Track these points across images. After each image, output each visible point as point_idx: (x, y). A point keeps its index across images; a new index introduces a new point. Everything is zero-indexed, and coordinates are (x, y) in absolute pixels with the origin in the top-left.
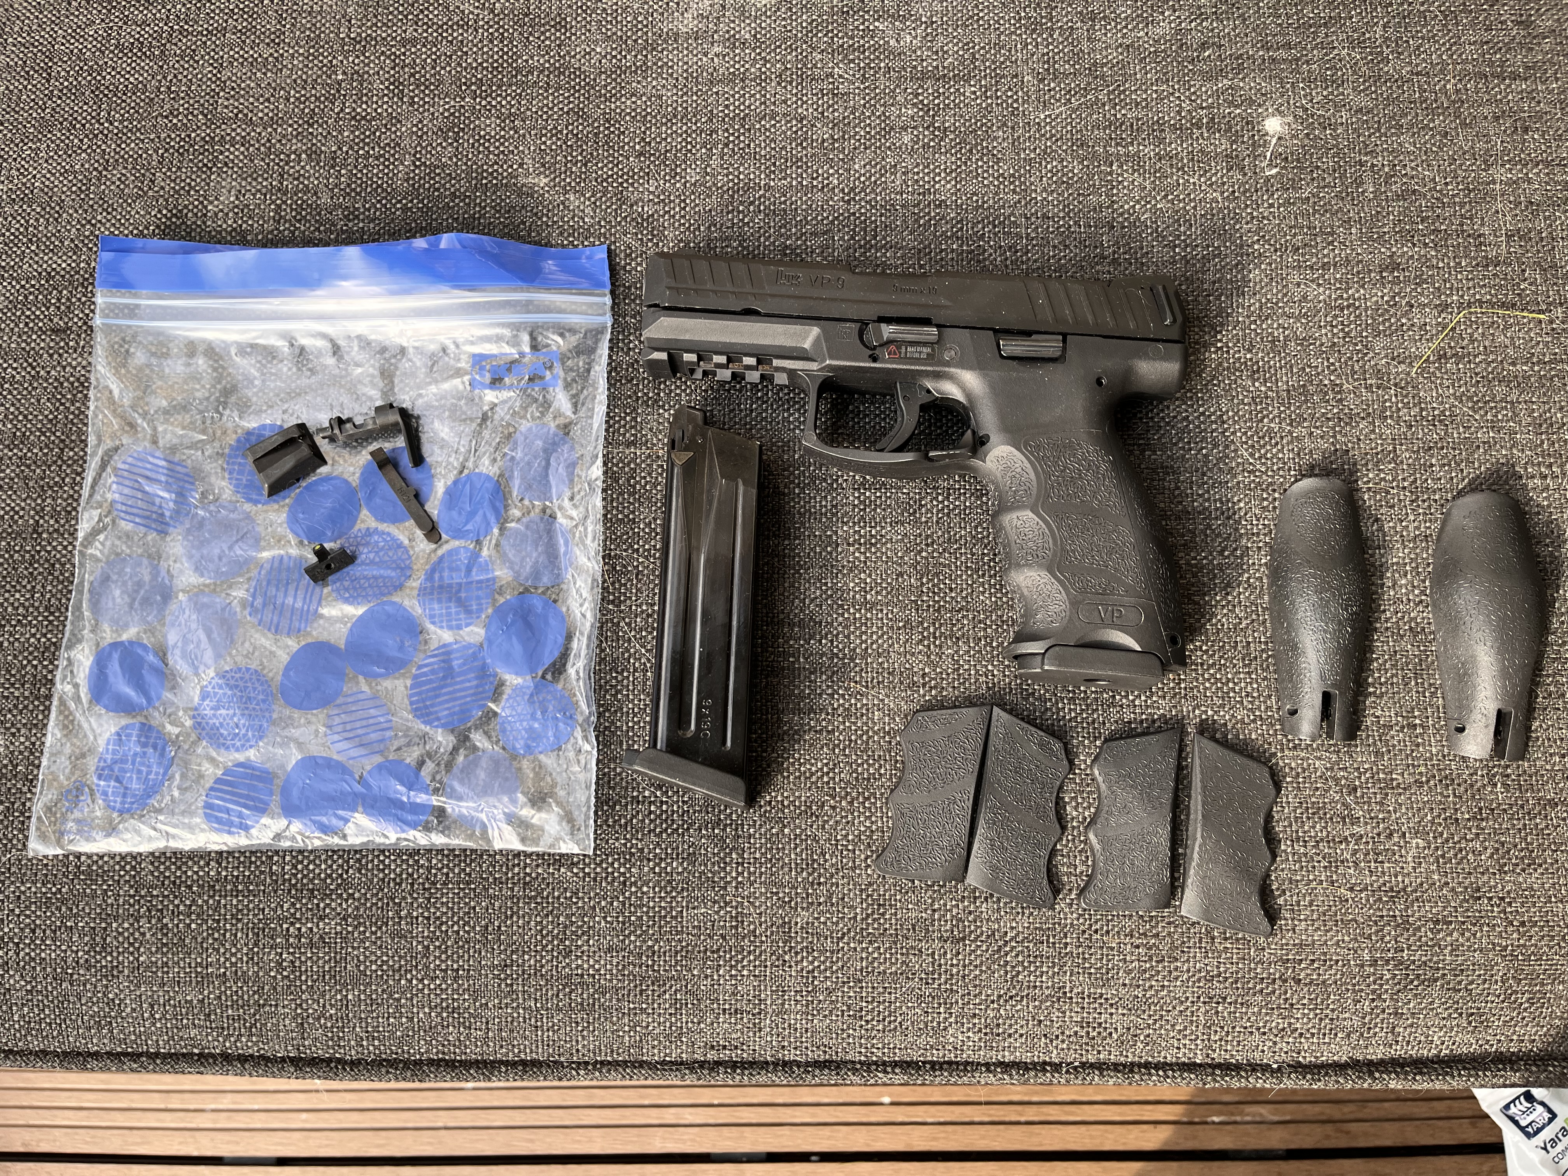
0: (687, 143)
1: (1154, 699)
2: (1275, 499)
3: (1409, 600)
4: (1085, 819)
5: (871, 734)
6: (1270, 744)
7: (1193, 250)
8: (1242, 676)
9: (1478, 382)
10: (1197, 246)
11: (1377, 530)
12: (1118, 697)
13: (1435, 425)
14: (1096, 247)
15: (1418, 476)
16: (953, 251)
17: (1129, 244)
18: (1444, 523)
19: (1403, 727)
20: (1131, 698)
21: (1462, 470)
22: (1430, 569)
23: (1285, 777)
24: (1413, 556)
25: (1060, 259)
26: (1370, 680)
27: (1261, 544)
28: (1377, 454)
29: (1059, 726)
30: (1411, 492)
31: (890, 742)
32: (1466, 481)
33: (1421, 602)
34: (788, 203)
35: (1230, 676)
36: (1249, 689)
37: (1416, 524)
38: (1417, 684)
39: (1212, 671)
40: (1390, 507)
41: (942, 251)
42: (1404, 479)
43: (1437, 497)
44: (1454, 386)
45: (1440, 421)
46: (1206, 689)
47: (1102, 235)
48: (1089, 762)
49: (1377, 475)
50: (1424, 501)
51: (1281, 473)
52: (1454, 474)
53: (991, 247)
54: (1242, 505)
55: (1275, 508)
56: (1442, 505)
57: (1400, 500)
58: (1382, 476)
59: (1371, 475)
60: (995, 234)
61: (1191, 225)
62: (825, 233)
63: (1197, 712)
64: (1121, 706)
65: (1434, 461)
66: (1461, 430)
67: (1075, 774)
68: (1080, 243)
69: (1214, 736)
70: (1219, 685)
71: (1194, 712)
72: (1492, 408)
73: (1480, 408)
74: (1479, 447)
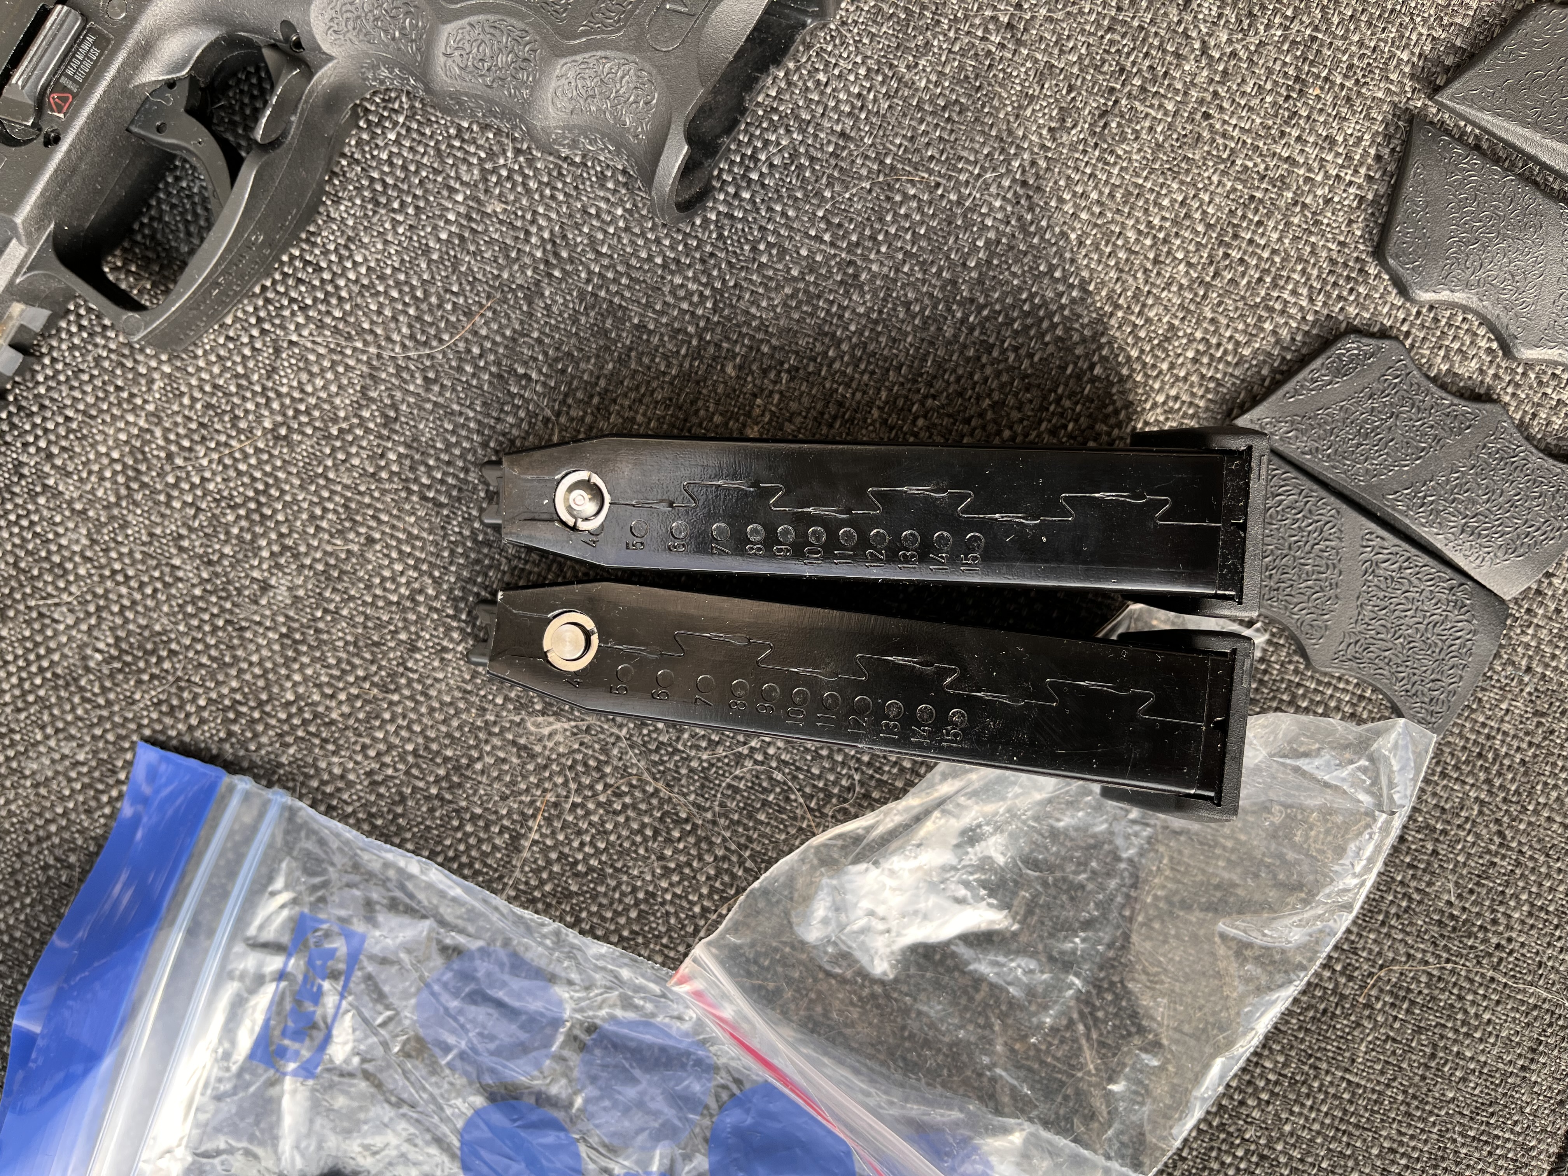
0: (16, 523)
1: (1340, 139)
4: (1490, 351)
12: (1308, 201)
20: (1320, 178)
29: (1315, 322)
34: (198, 395)
39: (1336, 19)
46: (1361, 44)
48: (1398, 302)
62: (277, 351)
63: (1393, 77)
64: (1328, 201)
67: (1407, 334)
69: (1447, 69)
70: (1364, 18)
71: (1392, 82)
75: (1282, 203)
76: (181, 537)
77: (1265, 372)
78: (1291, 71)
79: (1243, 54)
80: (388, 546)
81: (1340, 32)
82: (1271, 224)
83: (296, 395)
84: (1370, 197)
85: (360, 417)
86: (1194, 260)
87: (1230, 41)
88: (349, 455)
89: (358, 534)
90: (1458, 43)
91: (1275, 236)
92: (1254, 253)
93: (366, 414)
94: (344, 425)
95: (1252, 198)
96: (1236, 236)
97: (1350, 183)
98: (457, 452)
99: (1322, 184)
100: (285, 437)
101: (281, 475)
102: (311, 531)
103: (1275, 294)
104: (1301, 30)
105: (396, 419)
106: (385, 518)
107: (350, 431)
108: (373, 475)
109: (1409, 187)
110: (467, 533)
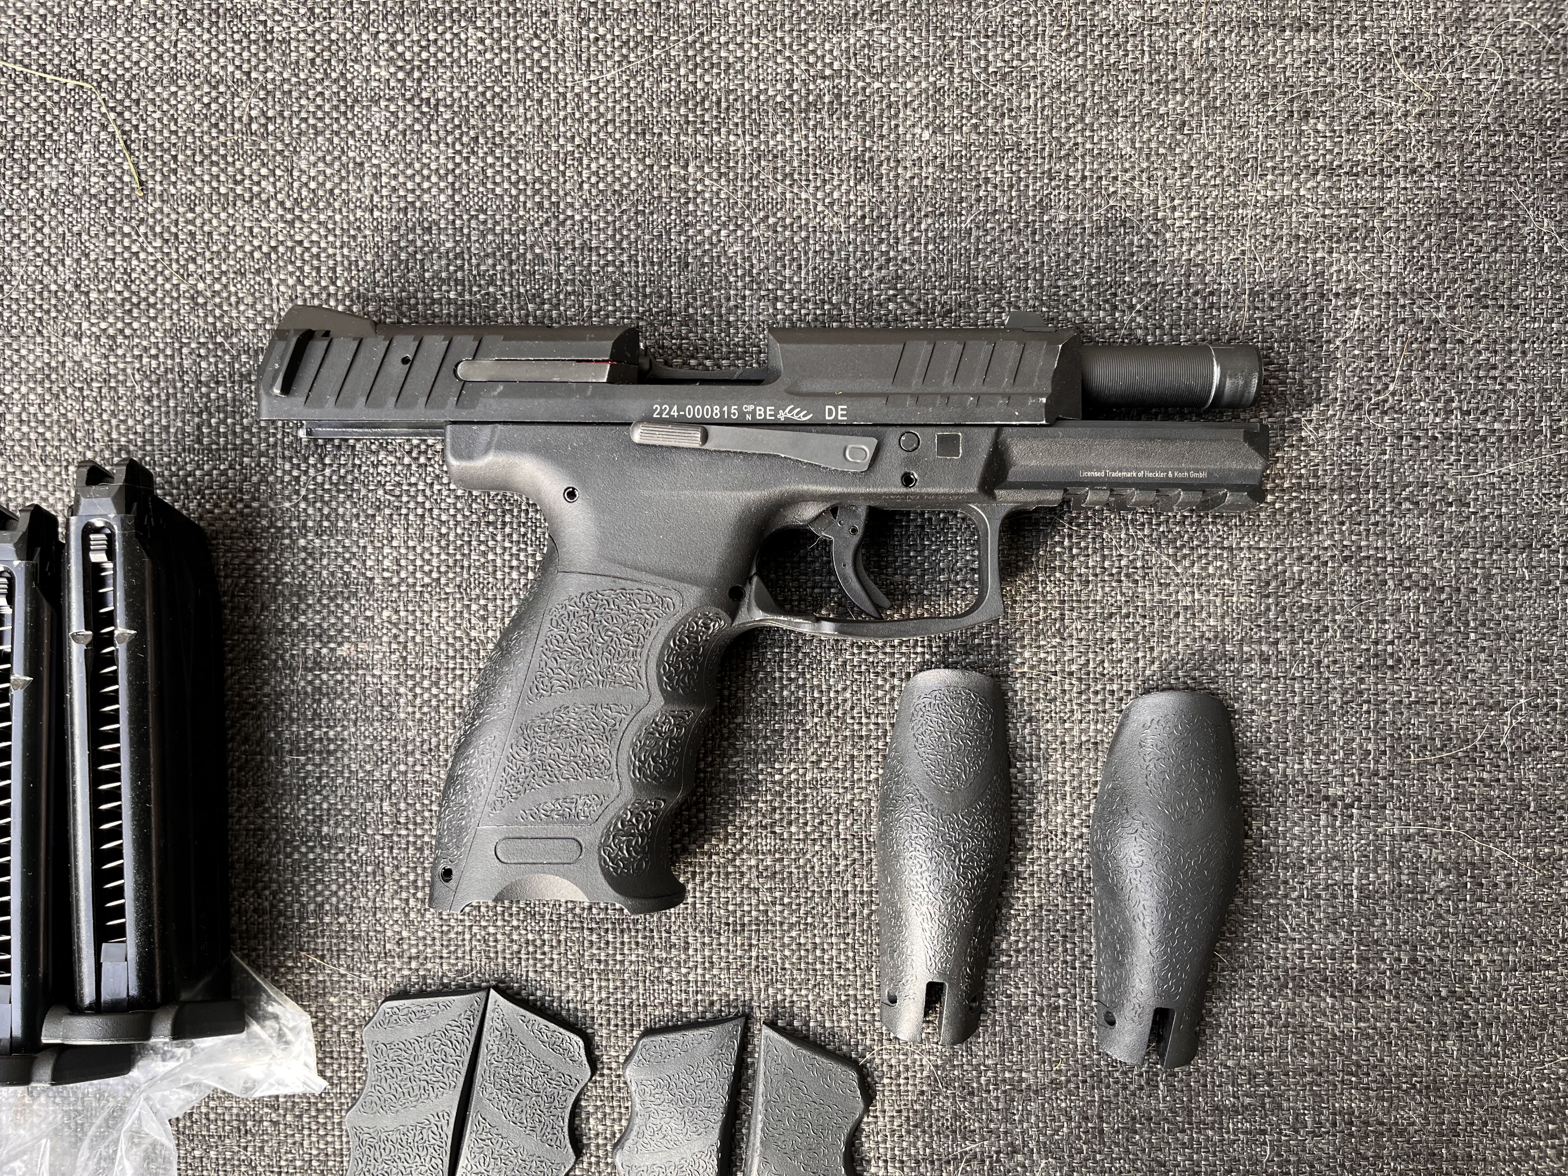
1: (715, 972)
2: (893, 688)
3: (1065, 834)
5: (328, 1022)
6: (864, 1034)
7: (802, 307)
8: (834, 940)
9: (1185, 517)
10: (807, 301)
11: (1030, 735)
12: (666, 970)
13: (1120, 581)
14: (661, 297)
15: (1091, 656)
16: (450, 301)
17: (709, 292)
18: (1121, 726)
19: (1041, 1010)
20: (684, 971)
21: (1152, 649)
22: (1096, 791)
23: (882, 1078)
24: (1075, 771)
25: (607, 316)
26: (1004, 946)
27: (872, 752)
28: (1037, 623)
29: (585, 1011)
30: (1080, 680)
31: (353, 1034)
32: (1157, 663)
33: (1081, 836)
34: (198, 222)
35: (818, 940)
36: (843, 958)
37: (1084, 726)
38: (1065, 950)
39: (794, 934)
40: (1050, 701)
41: (434, 301)
42: (1071, 661)
43: (1115, 687)
44: (1150, 523)
45: (1128, 576)
46: (784, 958)
47: (670, 278)
48: (622, 1059)
49: (1035, 654)
50: (1096, 693)
51: (904, 649)
52: (1140, 654)
53: (504, 295)
54: (848, 695)
55: (892, 700)
56: (1121, 700)
57: (1064, 691)
58: (1042, 655)
59: (1027, 655)
60: (512, 275)
61: (800, 267)
62: (258, 272)
63: (771, 991)
64: (670, 983)
65: (1114, 635)
66: (1156, 588)
67: (602, 1075)
68: (637, 291)
69: (791, 1024)
70: (803, 953)
71: (766, 990)
72: (1200, 557)
73: (1185, 557)
74: (1177, 615)
75: (657, 952)
76: (87, 256)
77: (539, 993)
78: (746, 919)
79: (745, 881)
80: (151, 414)
81: (786, 940)
82: (641, 952)
83: (233, 299)
84: (684, 1010)
85: (239, 355)
86: (594, 911)
87: (750, 868)
88: (206, 358)
89: (150, 389)
90: (812, 1024)
91: (634, 958)
92: (615, 948)
94: (227, 346)
95: (652, 931)
96: (622, 931)
97: (687, 992)
98: (246, 436)
99: (680, 974)
100: (197, 304)
101: (167, 312)
103: (595, 976)
104: (776, 913)
106: (172, 403)
107: (225, 351)
108: (200, 382)
109: (691, 1035)
110: (189, 468)
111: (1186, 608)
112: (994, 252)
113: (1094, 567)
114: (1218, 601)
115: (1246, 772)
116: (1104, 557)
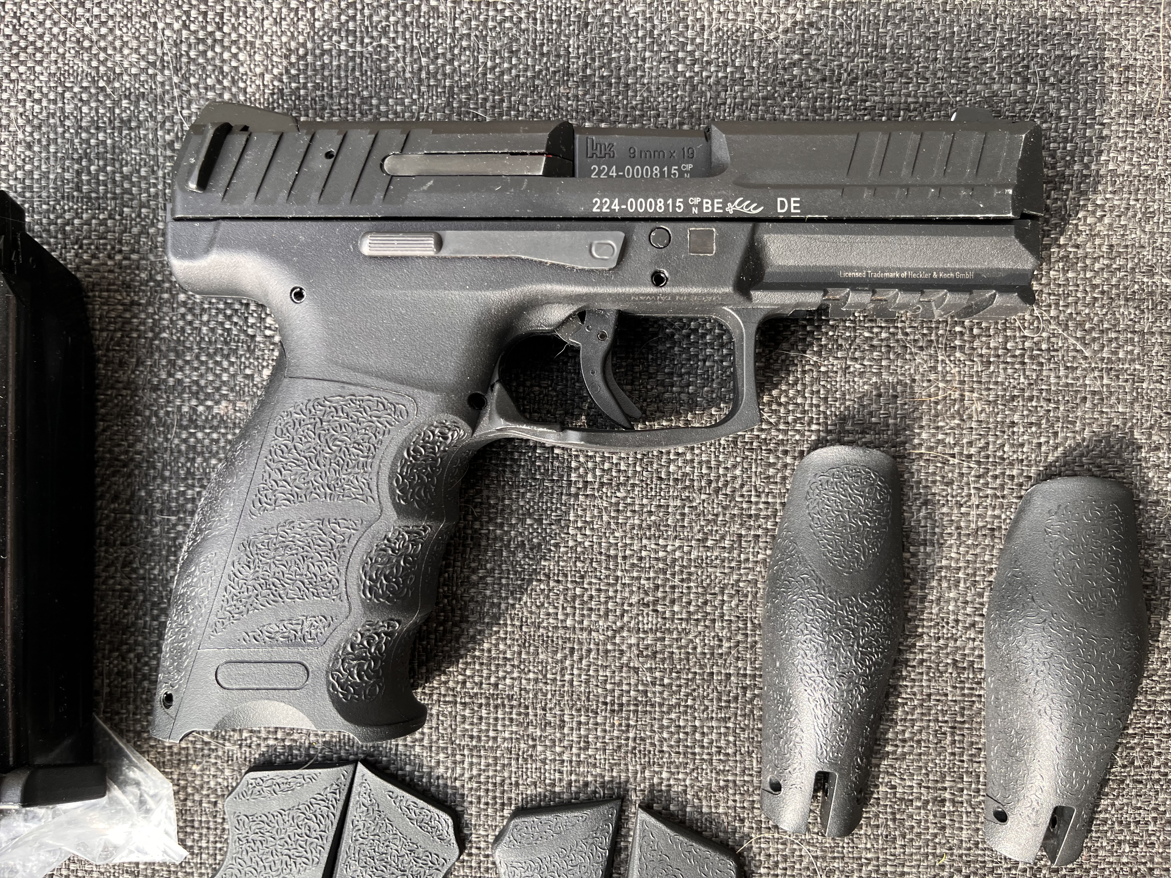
1: (590, 752)
2: (785, 466)
3: (957, 621)
5: (190, 790)
6: (742, 821)
7: (703, 69)
8: (714, 724)
9: (1095, 299)
10: (709, 63)
11: (925, 518)
12: (539, 748)
13: (1023, 363)
14: (558, 56)
15: (991, 439)
16: (340, 52)
17: (608, 53)
18: (1021, 512)
19: (927, 802)
20: (558, 749)
21: (1056, 434)
22: (991, 579)
23: (759, 867)
24: (969, 557)
25: (502, 73)
26: (890, 735)
27: (760, 532)
28: (937, 403)
29: (455, 788)
30: (979, 463)
31: (215, 804)
32: (1060, 449)
33: (973, 625)
35: (697, 723)
36: (723, 743)
37: (981, 510)
38: (954, 742)
39: (673, 716)
40: (947, 484)
41: (324, 52)
42: (970, 444)
43: (1015, 472)
44: (1057, 305)
45: (1032, 357)
46: (662, 740)
47: (568, 36)
48: (491, 839)
49: (934, 435)
50: (995, 477)
51: (798, 427)
52: (1043, 440)
53: (397, 47)
54: (738, 472)
55: (784, 478)
56: (1021, 485)
57: (962, 475)
58: (940, 437)
59: (924, 436)
60: (405, 27)
61: (703, 28)
62: (144, 16)
63: (647, 774)
64: (544, 762)
65: (1016, 418)
66: (1062, 373)
67: (470, 855)
68: (534, 48)
69: (667, 808)
70: (682, 736)
71: (643, 772)
72: (1110, 341)
73: (1094, 340)
74: (1085, 399)
75: (531, 729)
77: (408, 768)
78: (625, 699)
79: (625, 660)
80: (31, 160)
81: (665, 722)
82: (514, 729)
83: (118, 43)
84: (557, 789)
85: (120, 100)
86: (468, 685)
87: (630, 646)
88: (87, 103)
89: (31, 134)
90: (688, 809)
91: (507, 735)
92: (488, 724)
93: (125, 103)
94: (109, 91)
95: (527, 707)
96: (496, 707)
97: (561, 772)
98: (126, 185)
99: (554, 753)
100: (82, 48)
101: (53, 56)
102: (21, 96)
103: (466, 752)
104: (656, 694)
105: (130, 129)
106: (52, 149)
107: (108, 96)
108: (81, 127)
109: (565, 817)
110: (67, 216)
111: (1094, 393)
112: (903, 20)
113: (996, 349)
114: (1128, 387)
115: (1147, 564)
116: (1007, 339)
